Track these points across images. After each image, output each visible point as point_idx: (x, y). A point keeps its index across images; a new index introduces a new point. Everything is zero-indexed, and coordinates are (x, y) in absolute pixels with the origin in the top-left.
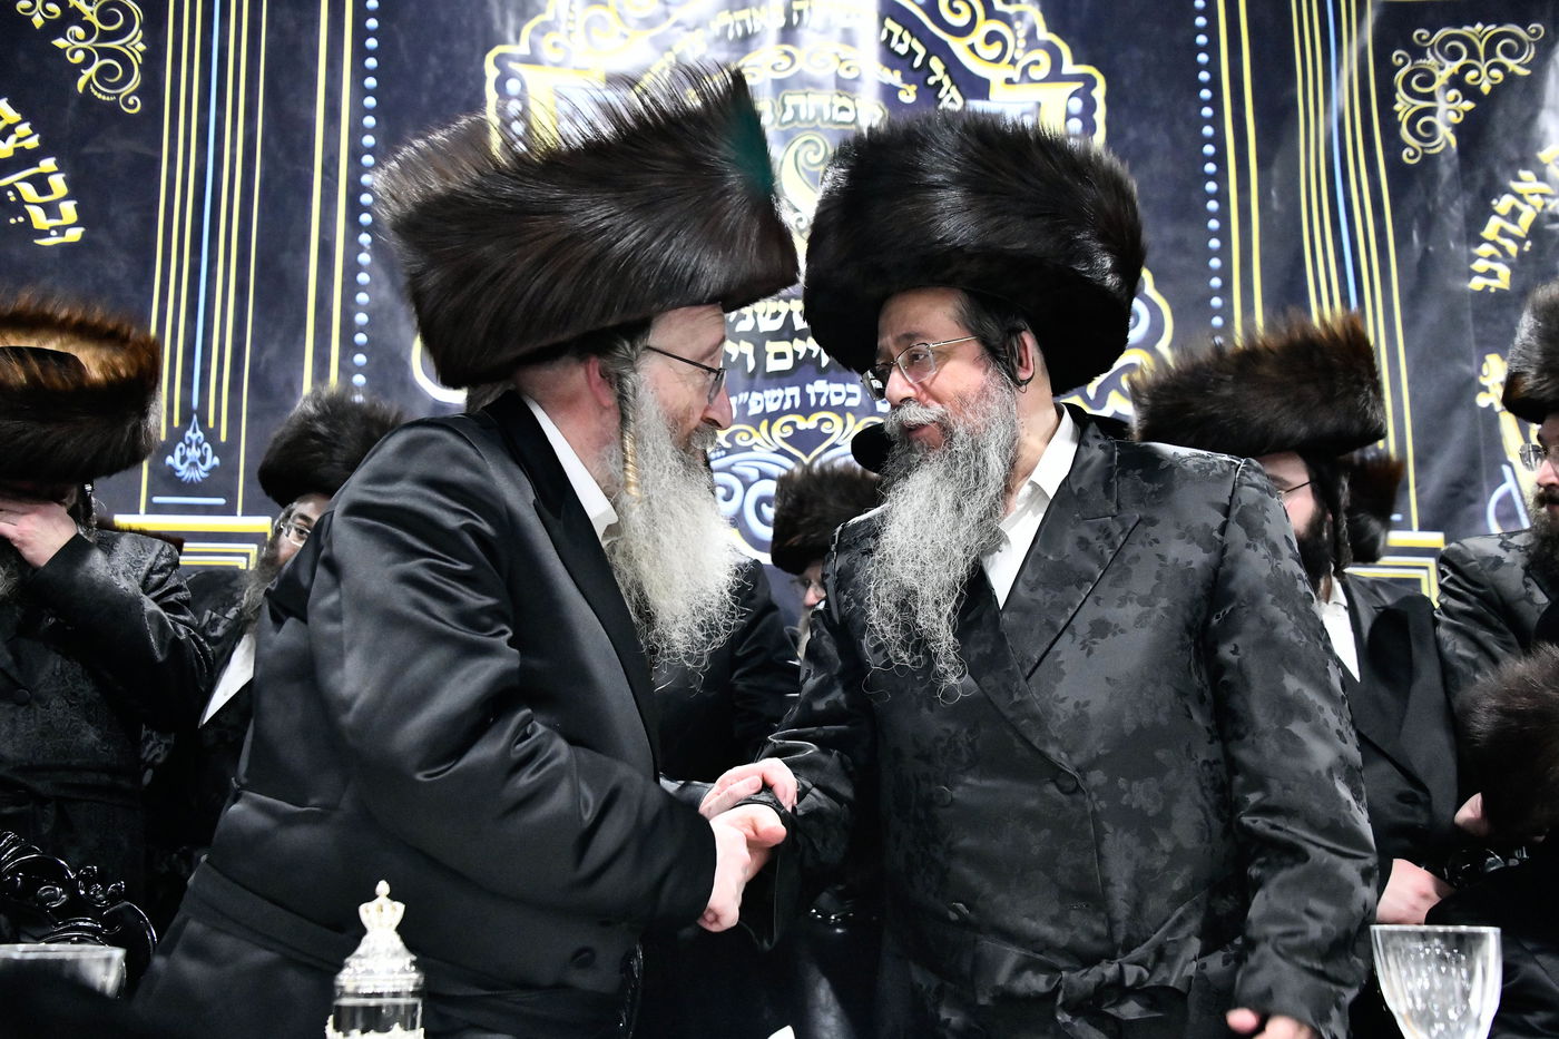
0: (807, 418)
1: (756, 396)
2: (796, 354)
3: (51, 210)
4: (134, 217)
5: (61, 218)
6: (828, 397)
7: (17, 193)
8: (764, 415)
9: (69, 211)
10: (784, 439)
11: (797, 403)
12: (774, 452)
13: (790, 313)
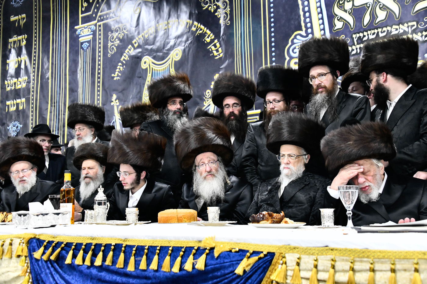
3: (217, 51)
5: (219, 52)
7: (211, 49)
9: (220, 50)
13: (378, 32)
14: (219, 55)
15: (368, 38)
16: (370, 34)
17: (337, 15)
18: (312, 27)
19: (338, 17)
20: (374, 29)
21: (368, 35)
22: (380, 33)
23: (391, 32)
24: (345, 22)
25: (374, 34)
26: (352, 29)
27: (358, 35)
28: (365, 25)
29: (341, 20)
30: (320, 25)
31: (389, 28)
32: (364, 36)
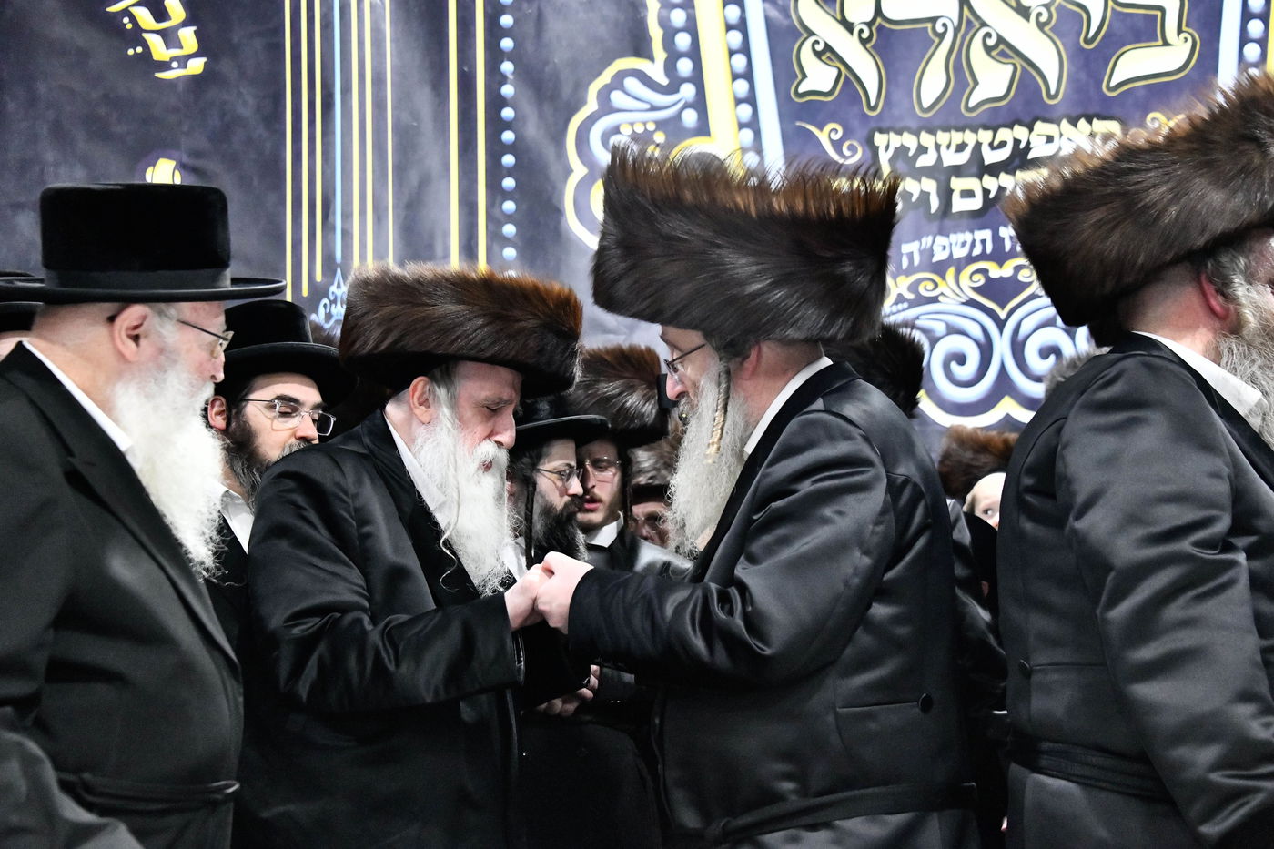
0: (1001, 264)
1: (941, 240)
2: (986, 192)
3: (169, 37)
4: (258, 44)
5: (181, 47)
7: (133, 19)
8: (950, 261)
9: (188, 38)
10: (975, 289)
11: (989, 249)
12: (963, 304)
13: (978, 145)
14: (183, 62)
15: (939, 158)
16: (948, 147)
17: (811, 33)
18: (695, 53)
19: (817, 42)
20: (961, 129)
21: (938, 147)
22: (985, 150)
23: (1028, 148)
24: (843, 69)
25: (961, 147)
26: (873, 109)
27: (896, 140)
28: (926, 104)
29: (829, 58)
30: (731, 53)
31: (1020, 132)
32: (922, 150)
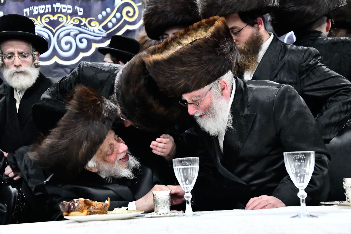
0: (54, 16)
1: (35, 8)
6: (61, 9)
8: (39, 14)
11: (50, 10)
